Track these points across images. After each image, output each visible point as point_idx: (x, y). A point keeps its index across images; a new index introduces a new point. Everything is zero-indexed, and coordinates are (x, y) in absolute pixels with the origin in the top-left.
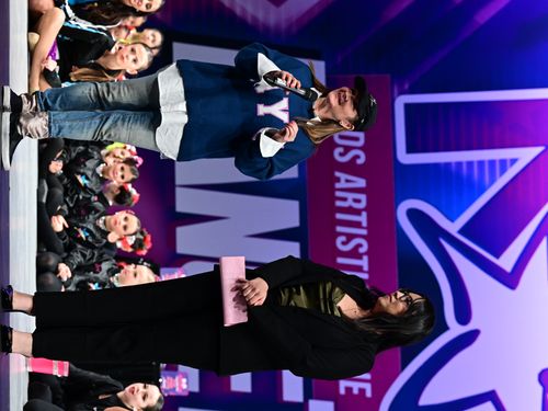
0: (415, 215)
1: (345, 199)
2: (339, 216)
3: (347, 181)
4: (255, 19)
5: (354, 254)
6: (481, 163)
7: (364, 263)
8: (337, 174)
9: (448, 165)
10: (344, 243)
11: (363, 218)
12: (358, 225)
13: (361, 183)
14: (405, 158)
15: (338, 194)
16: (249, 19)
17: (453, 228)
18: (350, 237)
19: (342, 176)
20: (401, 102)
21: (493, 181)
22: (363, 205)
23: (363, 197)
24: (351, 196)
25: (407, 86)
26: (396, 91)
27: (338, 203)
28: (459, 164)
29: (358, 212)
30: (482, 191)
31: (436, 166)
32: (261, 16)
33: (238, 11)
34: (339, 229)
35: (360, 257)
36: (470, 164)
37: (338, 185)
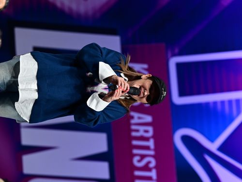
0: (187, 140)
1: (137, 131)
2: (135, 143)
3: (139, 118)
4: (70, 9)
5: (146, 168)
6: (230, 102)
7: (153, 174)
8: (132, 114)
9: (207, 104)
10: (139, 161)
11: (151, 143)
12: (147, 148)
13: (148, 119)
14: (178, 100)
15: (133, 127)
16: (66, 9)
17: (213, 147)
18: (143, 157)
19: (135, 115)
20: (173, 62)
21: (238, 113)
22: (150, 134)
23: (150, 129)
24: (142, 128)
25: (177, 51)
26: (169, 54)
27: (134, 134)
28: (215, 103)
29: (147, 139)
30: (232, 120)
31: (199, 105)
32: (74, 7)
33: (58, 4)
34: (135, 151)
35: (150, 170)
36: (223, 102)
37: (133, 121)
